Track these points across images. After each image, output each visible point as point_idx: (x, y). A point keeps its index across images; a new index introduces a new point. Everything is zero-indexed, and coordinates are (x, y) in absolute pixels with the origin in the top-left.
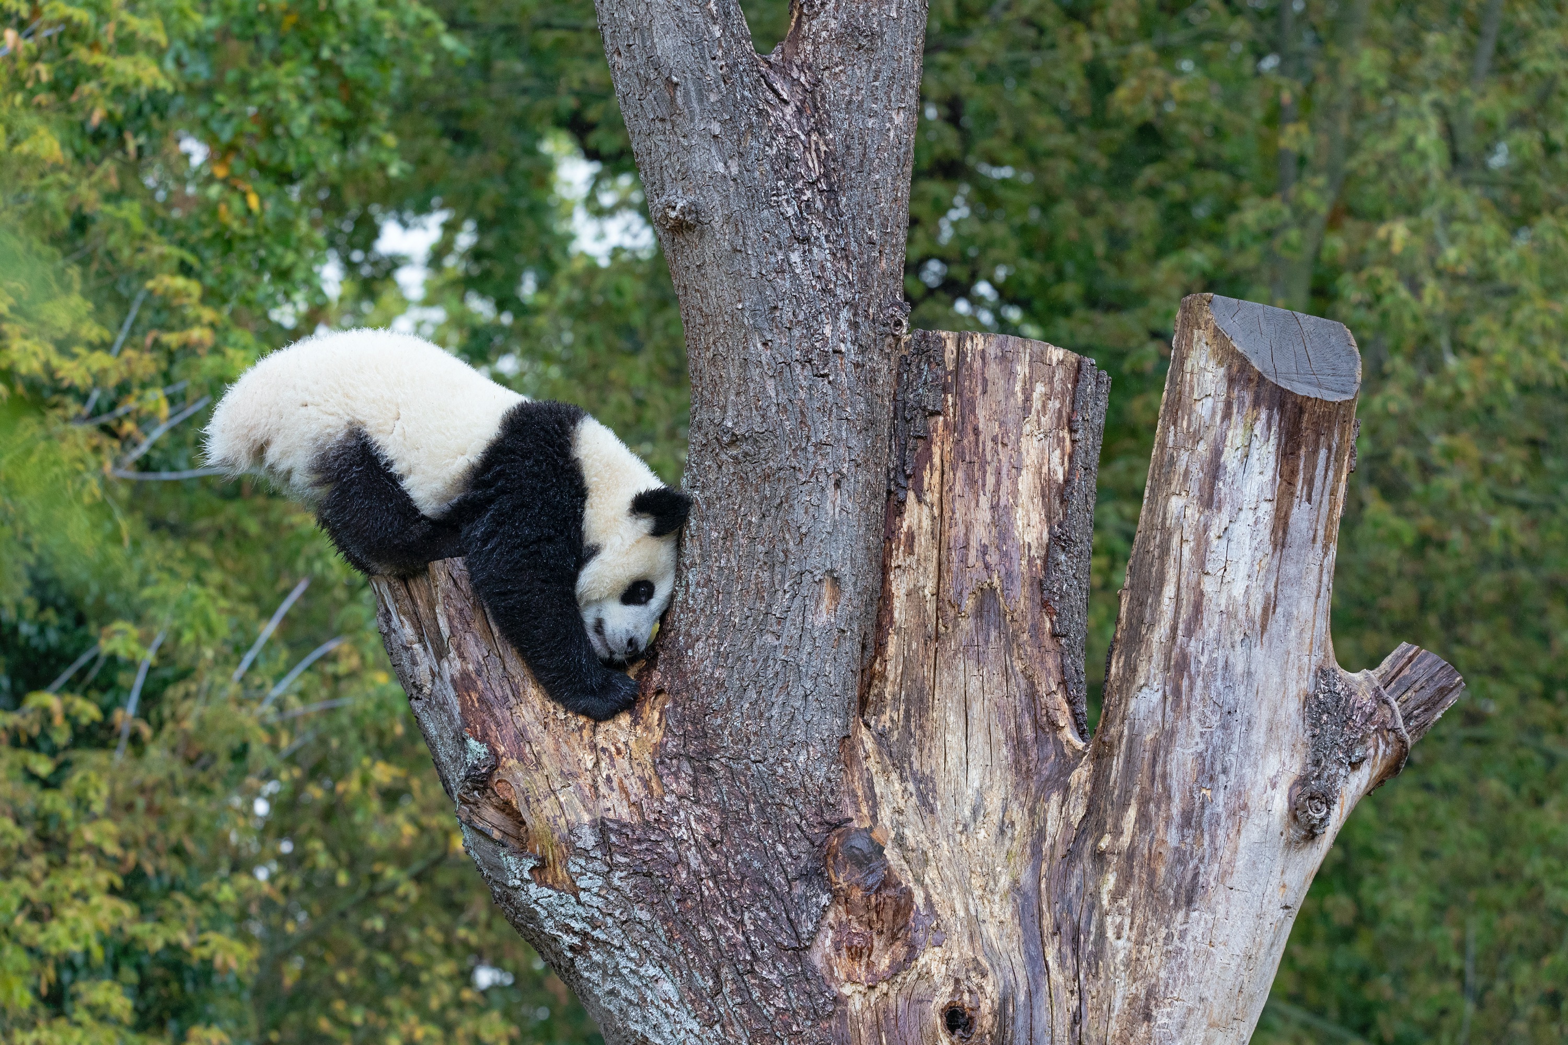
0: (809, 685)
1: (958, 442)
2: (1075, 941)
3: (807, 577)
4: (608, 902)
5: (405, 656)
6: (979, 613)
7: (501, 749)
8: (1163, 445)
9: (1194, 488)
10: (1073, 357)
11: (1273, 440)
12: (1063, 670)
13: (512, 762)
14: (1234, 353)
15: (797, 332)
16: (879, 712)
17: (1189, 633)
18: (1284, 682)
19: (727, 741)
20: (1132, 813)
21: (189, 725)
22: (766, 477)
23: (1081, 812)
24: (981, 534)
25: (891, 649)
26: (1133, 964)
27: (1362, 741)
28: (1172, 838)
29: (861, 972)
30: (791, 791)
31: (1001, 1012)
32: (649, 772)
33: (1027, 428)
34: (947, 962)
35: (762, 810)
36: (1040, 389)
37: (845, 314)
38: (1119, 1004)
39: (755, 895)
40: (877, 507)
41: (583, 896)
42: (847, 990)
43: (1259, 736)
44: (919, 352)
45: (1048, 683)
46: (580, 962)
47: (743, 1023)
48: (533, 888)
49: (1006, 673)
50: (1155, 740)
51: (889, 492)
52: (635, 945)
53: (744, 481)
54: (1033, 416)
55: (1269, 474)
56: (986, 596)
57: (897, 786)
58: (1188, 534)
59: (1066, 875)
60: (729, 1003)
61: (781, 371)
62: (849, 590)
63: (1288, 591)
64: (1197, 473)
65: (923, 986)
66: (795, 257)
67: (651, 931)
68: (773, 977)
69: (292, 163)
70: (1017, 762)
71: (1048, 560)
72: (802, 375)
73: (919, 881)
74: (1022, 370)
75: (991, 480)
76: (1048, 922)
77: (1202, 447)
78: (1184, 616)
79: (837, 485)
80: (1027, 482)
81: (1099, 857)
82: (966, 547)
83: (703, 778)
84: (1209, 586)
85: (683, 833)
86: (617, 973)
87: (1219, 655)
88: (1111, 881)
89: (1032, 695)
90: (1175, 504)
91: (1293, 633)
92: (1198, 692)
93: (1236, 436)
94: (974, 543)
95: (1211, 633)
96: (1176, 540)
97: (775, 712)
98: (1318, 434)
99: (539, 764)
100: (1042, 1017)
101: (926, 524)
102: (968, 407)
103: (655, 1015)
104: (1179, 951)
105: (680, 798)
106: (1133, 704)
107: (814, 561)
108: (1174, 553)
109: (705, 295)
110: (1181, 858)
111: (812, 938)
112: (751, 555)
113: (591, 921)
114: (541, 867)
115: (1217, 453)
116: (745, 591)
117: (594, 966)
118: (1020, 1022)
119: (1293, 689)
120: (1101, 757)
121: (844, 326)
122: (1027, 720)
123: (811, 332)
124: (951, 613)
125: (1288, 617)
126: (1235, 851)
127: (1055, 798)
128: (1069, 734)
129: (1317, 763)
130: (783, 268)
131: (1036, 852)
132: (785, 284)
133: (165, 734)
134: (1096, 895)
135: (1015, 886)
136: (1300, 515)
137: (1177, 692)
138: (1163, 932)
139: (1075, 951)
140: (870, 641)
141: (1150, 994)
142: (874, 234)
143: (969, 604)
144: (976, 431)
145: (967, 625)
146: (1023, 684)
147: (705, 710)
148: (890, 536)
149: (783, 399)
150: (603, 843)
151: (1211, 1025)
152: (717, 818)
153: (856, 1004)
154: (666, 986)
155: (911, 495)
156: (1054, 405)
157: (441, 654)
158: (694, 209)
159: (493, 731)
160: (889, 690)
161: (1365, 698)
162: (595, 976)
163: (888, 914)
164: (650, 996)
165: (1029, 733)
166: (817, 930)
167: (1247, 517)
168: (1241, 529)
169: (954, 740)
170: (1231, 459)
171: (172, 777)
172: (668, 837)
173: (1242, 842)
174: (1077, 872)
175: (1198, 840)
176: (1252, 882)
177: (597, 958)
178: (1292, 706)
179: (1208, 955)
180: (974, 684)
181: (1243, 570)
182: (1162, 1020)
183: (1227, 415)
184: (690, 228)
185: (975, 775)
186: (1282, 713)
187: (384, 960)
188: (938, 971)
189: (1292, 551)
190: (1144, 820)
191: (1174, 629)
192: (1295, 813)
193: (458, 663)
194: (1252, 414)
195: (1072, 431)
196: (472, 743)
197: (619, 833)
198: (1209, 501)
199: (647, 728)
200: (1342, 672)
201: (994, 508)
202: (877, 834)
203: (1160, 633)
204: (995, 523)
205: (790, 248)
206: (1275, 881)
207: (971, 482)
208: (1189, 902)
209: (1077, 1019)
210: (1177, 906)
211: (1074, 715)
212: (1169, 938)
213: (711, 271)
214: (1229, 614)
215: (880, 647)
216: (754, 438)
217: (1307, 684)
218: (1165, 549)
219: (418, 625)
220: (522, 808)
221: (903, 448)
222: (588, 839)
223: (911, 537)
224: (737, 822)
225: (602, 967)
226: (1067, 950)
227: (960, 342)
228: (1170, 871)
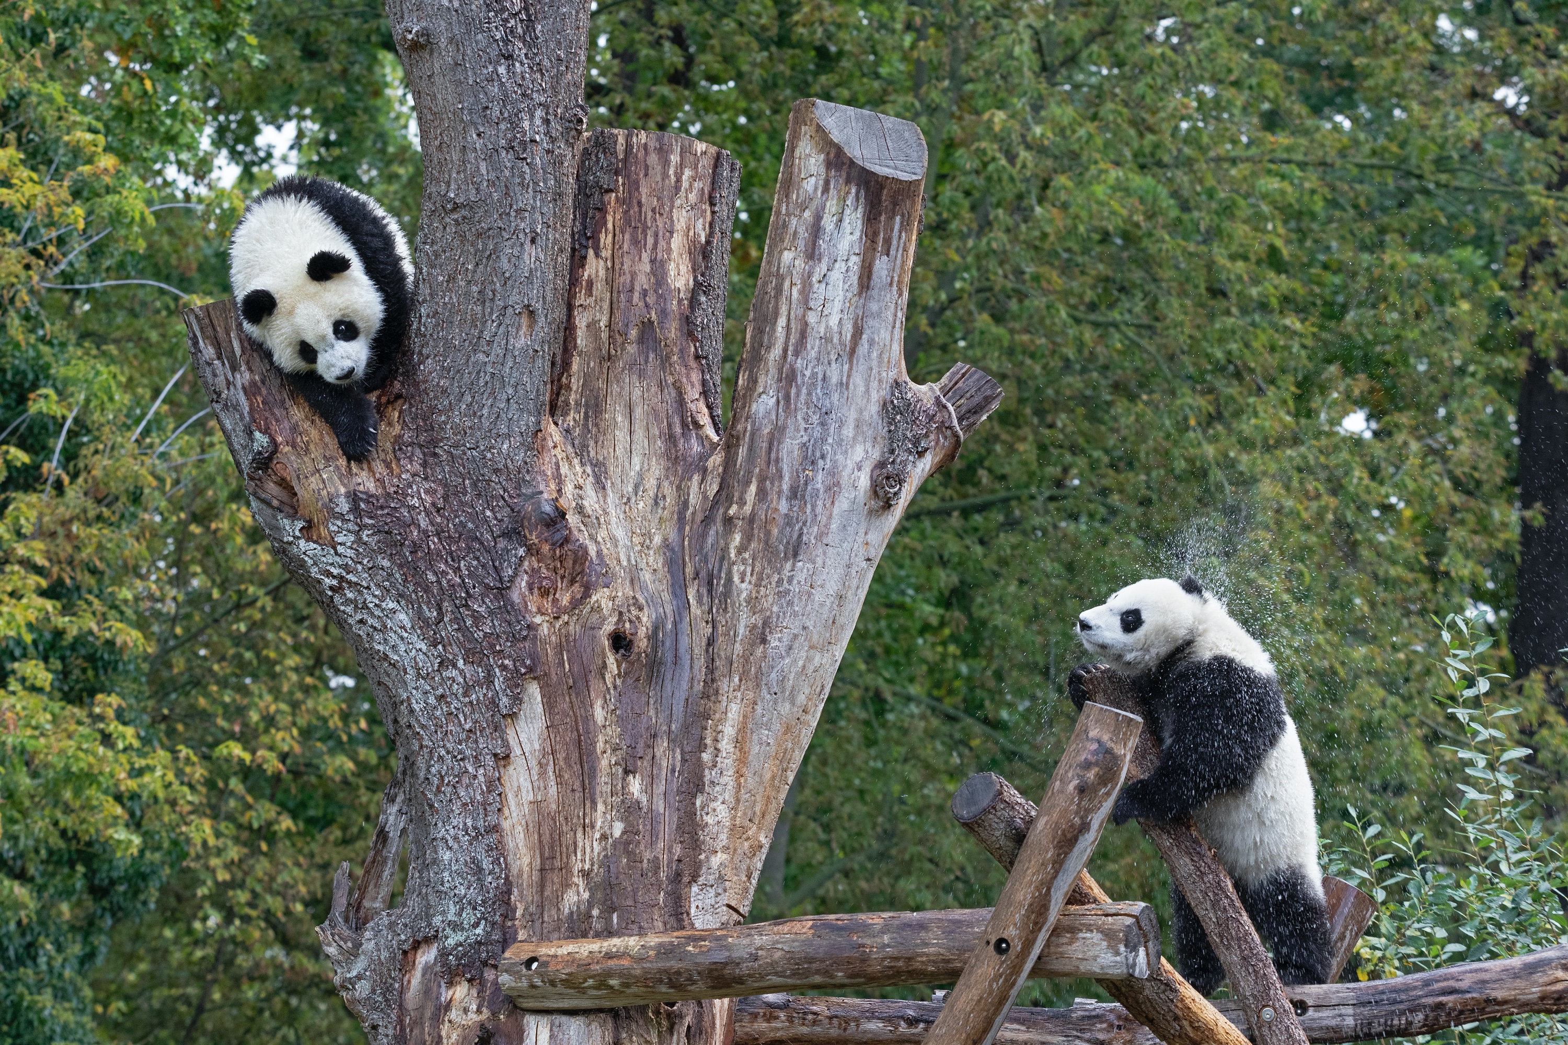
0: (510, 391)
1: (626, 212)
2: (710, 584)
3: (510, 311)
4: (358, 554)
5: (208, 371)
6: (641, 340)
7: (280, 439)
8: (778, 213)
9: (801, 244)
10: (713, 150)
11: (860, 210)
12: (704, 383)
13: (287, 449)
14: (831, 143)
15: (503, 126)
16: (565, 414)
17: (797, 354)
18: (867, 390)
19: (449, 433)
20: (753, 488)
21: (97, 473)
22: (479, 235)
23: (715, 488)
24: (643, 281)
25: (575, 367)
26: (753, 602)
27: (926, 436)
28: (783, 507)
29: (547, 605)
30: (496, 471)
31: (653, 637)
32: (390, 456)
33: (678, 202)
34: (613, 599)
35: (474, 485)
36: (687, 173)
37: (539, 113)
38: (741, 631)
39: (469, 549)
40: (564, 259)
41: (340, 549)
42: (538, 620)
43: (848, 432)
44: (597, 144)
45: (693, 393)
46: (337, 599)
47: (461, 645)
48: (302, 543)
49: (661, 386)
50: (771, 434)
51: (574, 250)
52: (378, 586)
53: (463, 238)
54: (682, 193)
55: (857, 234)
56: (647, 327)
57: (578, 469)
58: (797, 280)
59: (704, 535)
60: (448, 629)
61: (491, 155)
62: (541, 321)
63: (871, 322)
64: (803, 233)
65: (595, 617)
66: (502, 70)
67: (390, 575)
68: (482, 610)
69: (177, 57)
70: (668, 450)
71: (693, 302)
72: (506, 158)
73: (592, 538)
74: (674, 158)
75: (650, 241)
76: (689, 570)
77: (807, 214)
78: (793, 340)
79: (533, 241)
80: (677, 242)
81: (729, 521)
82: (631, 290)
83: (431, 460)
84: (812, 318)
85: (415, 502)
86: (365, 606)
87: (819, 370)
88: (737, 538)
89: (681, 402)
90: (787, 256)
91: (875, 355)
92: (803, 397)
93: (832, 206)
94: (637, 288)
95: (813, 354)
96: (787, 284)
97: (485, 411)
98: (895, 204)
99: (307, 452)
100: (684, 641)
101: (602, 273)
102: (633, 186)
103: (393, 638)
104: (788, 592)
105: (414, 475)
106: (754, 407)
107: (514, 298)
108: (786, 293)
109: (434, 97)
110: (789, 521)
111: (512, 580)
112: (467, 294)
113: (346, 567)
114: (309, 530)
115: (818, 218)
116: (463, 321)
117: (348, 602)
118: (668, 643)
119: (875, 396)
120: (730, 447)
121: (538, 122)
122: (677, 420)
123: (514, 124)
124: (619, 340)
125: (871, 342)
126: (830, 517)
127: (696, 478)
128: (710, 432)
129: (892, 452)
130: (493, 78)
131: (681, 519)
132: (495, 90)
133: (80, 480)
134: (725, 550)
135: (666, 544)
136: (881, 265)
137: (787, 397)
138: (776, 577)
139: (710, 592)
140: (558, 359)
141: (766, 623)
142: (562, 54)
143: (633, 333)
144: (640, 204)
145: (632, 349)
146: (674, 393)
147: (433, 410)
148: (574, 281)
149: (492, 176)
150: (355, 509)
151: (811, 647)
152: (441, 491)
153: (545, 630)
154: (402, 616)
155: (591, 252)
156: (697, 185)
157: (234, 368)
158: (425, 33)
159: (274, 427)
160: (572, 398)
161: (929, 403)
162: (349, 609)
163: (569, 563)
164: (389, 624)
165: (678, 430)
166: (516, 574)
167: (840, 266)
168: (836, 276)
169: (621, 435)
170: (828, 223)
171: (85, 511)
172: (403, 505)
173: (836, 511)
174: (712, 532)
175: (802, 509)
176: (842, 541)
177: (350, 595)
178: (874, 408)
179: (810, 595)
180: (637, 393)
181: (837, 306)
182: (774, 643)
183: (826, 189)
184: (423, 47)
185: (636, 460)
186: (866, 414)
187: (248, 655)
188: (606, 605)
189: (875, 293)
190: (762, 494)
191: (785, 351)
192: (876, 489)
193: (247, 375)
194: (844, 189)
195: (712, 204)
196: (257, 435)
197: (367, 502)
198: (812, 254)
199: (390, 424)
200: (912, 385)
201: (653, 261)
202: (563, 502)
203: (776, 353)
204: (653, 272)
205: (498, 63)
206: (860, 540)
207: (635, 242)
208: (796, 555)
209: (711, 642)
210: (786, 558)
211: (712, 417)
212: (780, 582)
213: (438, 80)
214: (826, 339)
215: (566, 365)
216: (469, 206)
217: (885, 393)
218: (779, 290)
219: (218, 346)
220: (294, 483)
221: (585, 216)
222: (344, 506)
223: (590, 283)
224: (456, 494)
225: (354, 602)
226: (704, 591)
227: (628, 138)
228: (781, 532)
